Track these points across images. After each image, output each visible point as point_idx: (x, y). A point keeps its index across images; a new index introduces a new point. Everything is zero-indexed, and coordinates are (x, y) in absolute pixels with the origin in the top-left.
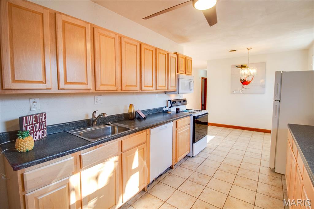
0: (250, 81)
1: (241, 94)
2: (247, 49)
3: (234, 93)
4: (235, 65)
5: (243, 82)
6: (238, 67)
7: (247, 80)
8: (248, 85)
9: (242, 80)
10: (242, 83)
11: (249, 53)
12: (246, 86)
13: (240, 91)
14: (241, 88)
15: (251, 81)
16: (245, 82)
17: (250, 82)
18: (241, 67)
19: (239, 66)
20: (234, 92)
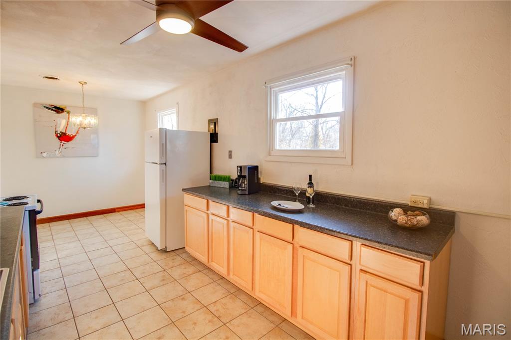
0: (74, 135)
1: (58, 157)
2: (80, 82)
3: (43, 157)
4: (42, 104)
5: (60, 135)
6: (47, 108)
7: (68, 133)
8: (70, 142)
9: (59, 132)
10: (58, 137)
11: (83, 89)
12: (67, 144)
13: (57, 152)
14: (59, 147)
15: (76, 135)
16: (64, 137)
17: (74, 137)
18: (54, 109)
19: (50, 107)
20: (45, 155)
